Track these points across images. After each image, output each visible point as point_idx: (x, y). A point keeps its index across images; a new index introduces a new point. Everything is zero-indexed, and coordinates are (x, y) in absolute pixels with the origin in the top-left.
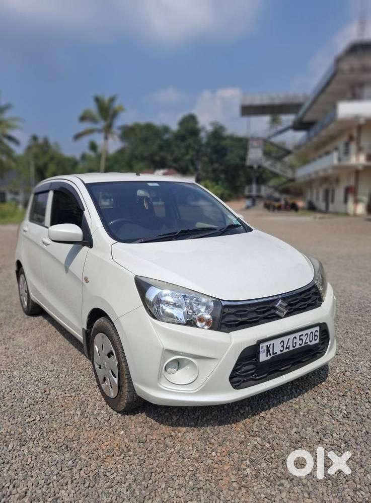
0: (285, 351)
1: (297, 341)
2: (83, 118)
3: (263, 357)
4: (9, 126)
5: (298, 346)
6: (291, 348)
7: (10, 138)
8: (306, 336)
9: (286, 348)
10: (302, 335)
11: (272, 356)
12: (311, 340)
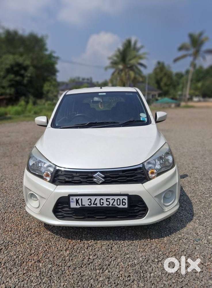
0: (92, 205)
1: (105, 201)
2: (181, 49)
3: (73, 205)
4: (140, 58)
5: (105, 205)
6: (99, 205)
7: (141, 65)
8: (113, 200)
9: (94, 204)
10: (109, 199)
11: (81, 206)
12: (119, 204)
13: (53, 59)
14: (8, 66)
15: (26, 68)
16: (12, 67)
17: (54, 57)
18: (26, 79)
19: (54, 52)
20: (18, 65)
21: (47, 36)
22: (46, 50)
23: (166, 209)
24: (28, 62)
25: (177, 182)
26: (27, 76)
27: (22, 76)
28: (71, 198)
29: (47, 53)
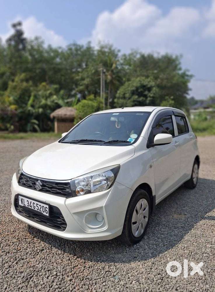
0: (29, 207)
1: (36, 206)
3: (20, 203)
5: (36, 209)
6: (32, 208)
8: (40, 207)
10: (38, 204)
11: (23, 205)
12: (43, 211)
13: (186, 78)
14: (134, 88)
15: (149, 89)
16: (137, 88)
17: (187, 76)
18: (149, 99)
19: (188, 71)
20: (143, 86)
21: (181, 56)
22: (180, 69)
23: (90, 231)
24: (152, 83)
25: (104, 205)
26: (150, 97)
27: (146, 96)
28: (19, 196)
29: (180, 72)
